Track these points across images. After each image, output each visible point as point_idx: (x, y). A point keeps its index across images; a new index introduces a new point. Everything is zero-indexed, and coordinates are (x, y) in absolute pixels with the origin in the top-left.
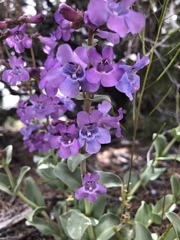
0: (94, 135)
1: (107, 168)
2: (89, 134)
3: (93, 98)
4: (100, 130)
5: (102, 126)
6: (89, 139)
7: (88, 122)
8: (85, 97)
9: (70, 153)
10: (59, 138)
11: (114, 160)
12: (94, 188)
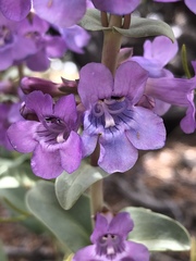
0: (122, 127)
1: (165, 191)
2: (110, 122)
3: (126, 25)
4: (139, 113)
5: (146, 104)
6: (108, 136)
7: (108, 92)
8: (106, 23)
9: (59, 166)
10: (35, 126)
11: (184, 174)
12: (119, 249)
